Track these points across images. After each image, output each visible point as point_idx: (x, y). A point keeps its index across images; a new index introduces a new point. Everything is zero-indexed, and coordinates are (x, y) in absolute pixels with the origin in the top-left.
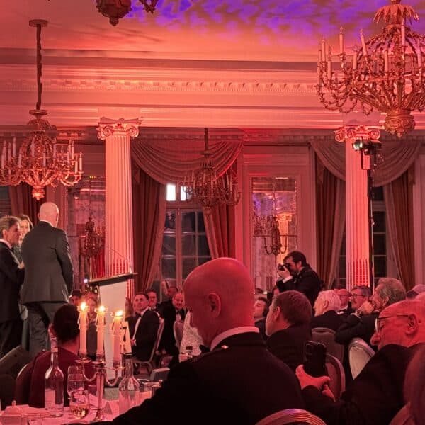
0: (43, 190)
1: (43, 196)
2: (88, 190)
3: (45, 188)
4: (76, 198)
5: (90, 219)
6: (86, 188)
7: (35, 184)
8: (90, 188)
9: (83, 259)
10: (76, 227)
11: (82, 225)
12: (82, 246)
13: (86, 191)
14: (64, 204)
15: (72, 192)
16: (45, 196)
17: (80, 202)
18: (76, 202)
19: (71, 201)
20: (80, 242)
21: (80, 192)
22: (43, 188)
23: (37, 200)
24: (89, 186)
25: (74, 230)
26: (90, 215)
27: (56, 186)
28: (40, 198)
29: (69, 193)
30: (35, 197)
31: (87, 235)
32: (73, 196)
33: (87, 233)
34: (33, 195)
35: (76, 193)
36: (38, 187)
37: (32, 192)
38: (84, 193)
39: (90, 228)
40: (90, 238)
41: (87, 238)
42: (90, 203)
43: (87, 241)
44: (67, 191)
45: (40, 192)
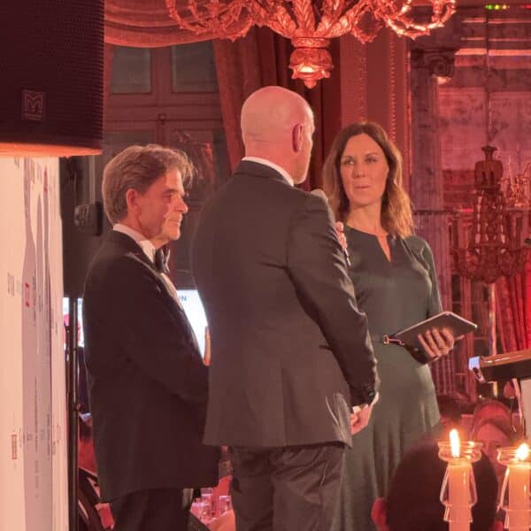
0: (326, 55)
2: (480, 52)
3: (334, 47)
4: (441, 80)
5: (489, 151)
6: (474, 45)
7: (300, 32)
8: (488, 46)
9: (466, 289)
10: (439, 181)
11: (463, 174)
12: (464, 243)
13: (474, 58)
14: (399, 107)
15: (426, 59)
16: (335, 72)
17: (454, 94)
18: (442, 94)
19: (422, 91)
20: (453, 231)
21: (453, 60)
22: (325, 45)
23: (306, 87)
24: (482, 39)
25: (434, 192)
26: (490, 139)
27: (370, 39)
28: (318, 81)
29: (415, 64)
30: (302, 77)
31: (479, 207)
32: (431, 74)
33: (480, 199)
34: (295, 72)
35: (439, 64)
36: (309, 43)
37: (292, 59)
38: (467, 64)
39: (489, 182)
40: (490, 216)
41: (479, 216)
42: (488, 99)
43: (479, 226)
44: (409, 55)
45: (315, 60)
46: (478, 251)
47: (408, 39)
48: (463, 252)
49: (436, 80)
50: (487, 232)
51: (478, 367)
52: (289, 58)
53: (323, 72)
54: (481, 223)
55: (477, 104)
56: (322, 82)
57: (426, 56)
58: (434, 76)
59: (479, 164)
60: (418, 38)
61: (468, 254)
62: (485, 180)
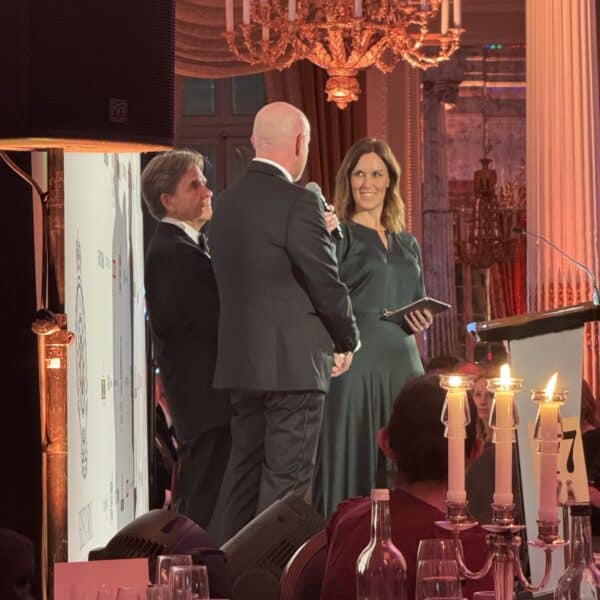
0: (354, 82)
1: (356, 99)
2: (479, 84)
3: (361, 76)
4: (448, 107)
5: (485, 162)
6: (473, 78)
7: (333, 64)
8: (485, 79)
9: (467, 275)
10: (446, 188)
11: (465, 183)
12: (465, 234)
13: (474, 88)
14: (413, 127)
15: (436, 89)
16: (362, 96)
17: (458, 118)
18: (448, 118)
19: (432, 114)
21: (457, 91)
22: (354, 74)
23: (339, 109)
24: (480, 73)
25: (441, 195)
26: (486, 153)
27: (390, 69)
28: (348, 104)
29: (427, 93)
30: (335, 100)
31: (477, 207)
32: (440, 100)
33: (478, 201)
34: (330, 95)
35: (445, 94)
36: (341, 73)
37: (327, 86)
38: (469, 94)
39: (485, 187)
40: (486, 215)
41: (477, 215)
42: (485, 121)
43: (477, 223)
44: (422, 86)
45: (346, 86)
46: (476, 242)
47: (420, 69)
48: (465, 243)
49: (443, 107)
50: (484, 227)
51: (475, 330)
52: (325, 84)
53: (353, 96)
54: (479, 220)
55: (477, 124)
56: (352, 104)
57: (435, 87)
58: (442, 103)
59: (477, 174)
60: (429, 69)
61: (468, 245)
62: (482, 186)
